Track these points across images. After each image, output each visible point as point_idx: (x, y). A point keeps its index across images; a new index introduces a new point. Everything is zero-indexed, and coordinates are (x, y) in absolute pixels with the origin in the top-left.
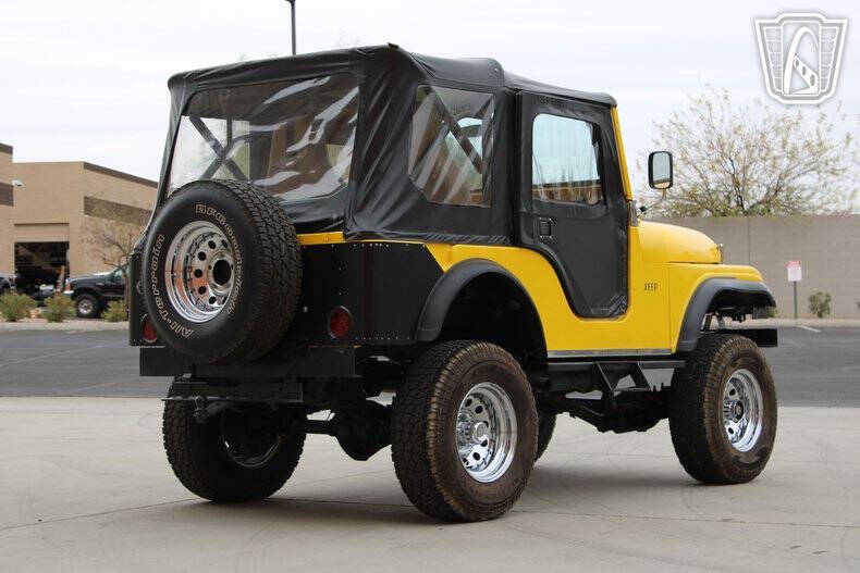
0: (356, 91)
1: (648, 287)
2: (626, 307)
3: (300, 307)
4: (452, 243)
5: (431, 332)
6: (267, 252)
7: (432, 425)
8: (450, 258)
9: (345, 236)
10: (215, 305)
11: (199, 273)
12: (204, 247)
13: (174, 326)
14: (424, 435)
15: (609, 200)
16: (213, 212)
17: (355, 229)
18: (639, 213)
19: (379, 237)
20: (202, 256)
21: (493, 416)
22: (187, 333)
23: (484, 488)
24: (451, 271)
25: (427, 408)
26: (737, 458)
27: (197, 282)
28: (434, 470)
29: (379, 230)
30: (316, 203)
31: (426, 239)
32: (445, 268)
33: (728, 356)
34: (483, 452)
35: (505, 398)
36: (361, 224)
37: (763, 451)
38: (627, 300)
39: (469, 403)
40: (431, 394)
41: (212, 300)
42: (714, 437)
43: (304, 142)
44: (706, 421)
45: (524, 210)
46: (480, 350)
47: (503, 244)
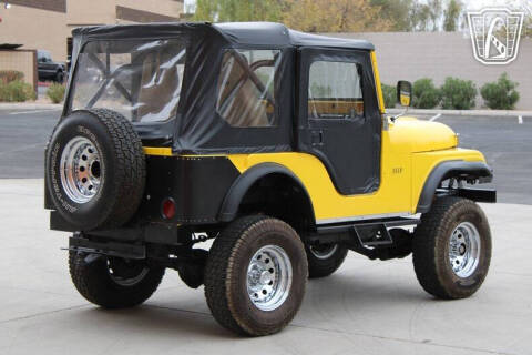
0: (184, 52)
1: (395, 171)
2: (378, 186)
3: (145, 195)
4: (248, 153)
5: (229, 215)
6: (121, 161)
7: (229, 276)
8: (245, 164)
9: (173, 152)
10: (92, 190)
11: (82, 169)
12: (86, 152)
13: (65, 204)
14: (224, 282)
15: (367, 114)
16: (88, 132)
17: (179, 148)
18: (390, 121)
19: (194, 154)
20: (84, 158)
21: (277, 265)
22: (73, 210)
23: (267, 315)
24: (247, 173)
25: (226, 265)
26: (458, 283)
27: (82, 175)
28: (230, 305)
29: (194, 148)
30: (157, 126)
31: (229, 153)
32: (242, 171)
33: (455, 214)
34: (269, 289)
35: (284, 254)
36: (183, 144)
37: (479, 277)
38: (380, 180)
39: (259, 257)
40: (229, 255)
41: (90, 187)
42: (441, 269)
43: (152, 83)
44: (436, 259)
45: (302, 127)
46: (266, 224)
47: (286, 151)
